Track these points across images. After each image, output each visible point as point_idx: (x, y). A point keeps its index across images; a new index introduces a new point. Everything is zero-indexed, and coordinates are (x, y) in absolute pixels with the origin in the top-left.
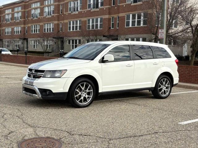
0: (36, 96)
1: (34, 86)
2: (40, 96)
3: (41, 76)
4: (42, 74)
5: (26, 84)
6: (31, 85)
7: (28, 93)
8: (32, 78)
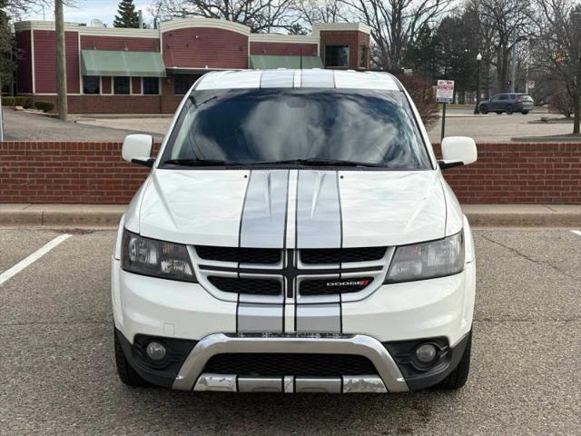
0: (366, 384)
1: (350, 336)
2: (401, 379)
3: (370, 280)
4: (380, 268)
5: (260, 335)
6: (323, 335)
7: (288, 379)
8: (298, 297)
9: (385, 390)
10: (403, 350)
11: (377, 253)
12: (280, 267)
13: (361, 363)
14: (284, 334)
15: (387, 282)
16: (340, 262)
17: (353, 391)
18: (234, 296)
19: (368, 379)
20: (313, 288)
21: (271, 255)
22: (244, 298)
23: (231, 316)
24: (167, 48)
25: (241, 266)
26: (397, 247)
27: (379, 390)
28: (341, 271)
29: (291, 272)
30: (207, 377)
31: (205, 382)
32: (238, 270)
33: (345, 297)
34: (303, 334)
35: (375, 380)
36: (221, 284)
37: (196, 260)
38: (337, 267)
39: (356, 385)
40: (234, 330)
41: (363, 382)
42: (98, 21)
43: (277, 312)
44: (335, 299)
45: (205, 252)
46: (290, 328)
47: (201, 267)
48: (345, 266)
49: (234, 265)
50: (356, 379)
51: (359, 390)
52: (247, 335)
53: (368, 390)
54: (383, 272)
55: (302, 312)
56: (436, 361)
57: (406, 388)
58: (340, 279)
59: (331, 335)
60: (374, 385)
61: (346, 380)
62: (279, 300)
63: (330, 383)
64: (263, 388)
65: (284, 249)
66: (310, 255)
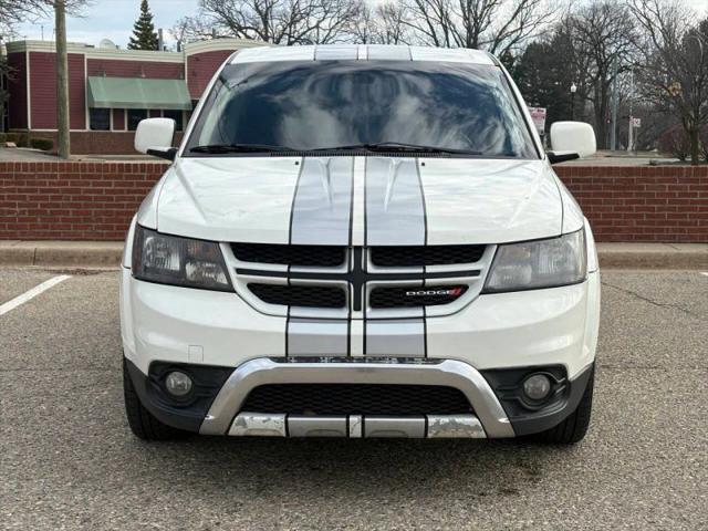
0: (458, 426)
1: (437, 361)
2: (504, 420)
3: (464, 288)
4: (477, 273)
5: (317, 359)
6: (401, 360)
7: (355, 420)
8: (368, 310)
9: (483, 435)
10: (508, 381)
11: (473, 252)
12: (344, 270)
13: (452, 399)
14: (349, 358)
15: (486, 291)
16: (423, 265)
17: (442, 435)
18: (283, 309)
19: (460, 420)
20: (387, 298)
21: (332, 255)
22: (295, 312)
23: (278, 334)
24: (193, 74)
25: (292, 270)
26: (499, 245)
27: (475, 435)
28: (424, 276)
29: (358, 277)
30: (247, 417)
31: (243, 423)
32: (288, 275)
33: (430, 310)
34: (375, 358)
35: (471, 421)
36: (266, 293)
37: (232, 263)
38: (420, 271)
39: (445, 427)
40: (283, 354)
41: (454, 423)
42: (108, 42)
43: (341, 329)
44: (418, 312)
45: (244, 251)
46: (357, 351)
47: (239, 271)
48: (430, 269)
49: (283, 268)
50: (445, 420)
51: (448, 434)
52: (300, 359)
53: (460, 434)
54: (481, 278)
55: (373, 329)
56: (550, 398)
57: (511, 433)
58: (423, 287)
59: (412, 360)
60: (468, 427)
61: (432, 420)
62: (344, 314)
63: (410, 424)
64: (321, 430)
65: (349, 247)
66: (384, 255)
